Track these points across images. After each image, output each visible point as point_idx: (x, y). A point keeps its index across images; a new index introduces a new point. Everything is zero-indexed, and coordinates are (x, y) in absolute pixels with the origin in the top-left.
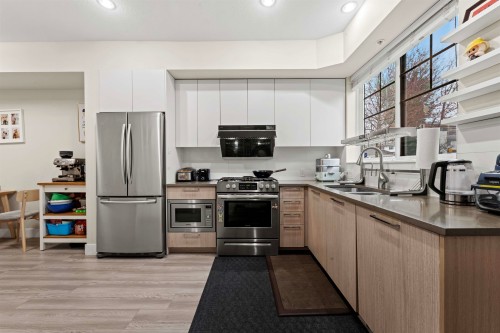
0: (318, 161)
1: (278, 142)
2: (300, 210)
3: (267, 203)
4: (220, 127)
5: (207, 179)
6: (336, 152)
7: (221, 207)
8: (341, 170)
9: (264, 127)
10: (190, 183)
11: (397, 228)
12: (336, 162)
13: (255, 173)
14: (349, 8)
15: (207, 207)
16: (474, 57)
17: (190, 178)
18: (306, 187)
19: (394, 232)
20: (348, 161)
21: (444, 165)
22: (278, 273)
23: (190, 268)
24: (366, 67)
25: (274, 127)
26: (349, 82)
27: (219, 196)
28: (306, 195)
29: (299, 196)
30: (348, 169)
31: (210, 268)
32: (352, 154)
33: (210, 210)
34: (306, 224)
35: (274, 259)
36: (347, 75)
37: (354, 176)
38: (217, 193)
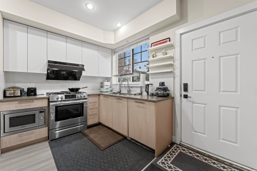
0: (102, 83)
1: (84, 73)
2: (97, 106)
3: (82, 104)
4: (49, 62)
5: (35, 94)
6: (108, 79)
7: (53, 111)
8: (111, 87)
9: (78, 65)
10: (19, 98)
11: (144, 103)
12: (109, 84)
13: (70, 89)
14: (119, 25)
15: (40, 112)
16: (154, 57)
17: (19, 94)
18: (99, 95)
19: (142, 105)
20: (113, 83)
21: (148, 85)
22: (92, 136)
23: (33, 154)
24: (120, 48)
25: (83, 66)
26: (113, 51)
27: (51, 104)
28: (99, 99)
29: (96, 99)
30: (113, 87)
31: (49, 148)
32: (115, 81)
33: (43, 114)
34: (99, 111)
35: (86, 131)
36: (113, 48)
37: (116, 89)
38: (49, 102)
